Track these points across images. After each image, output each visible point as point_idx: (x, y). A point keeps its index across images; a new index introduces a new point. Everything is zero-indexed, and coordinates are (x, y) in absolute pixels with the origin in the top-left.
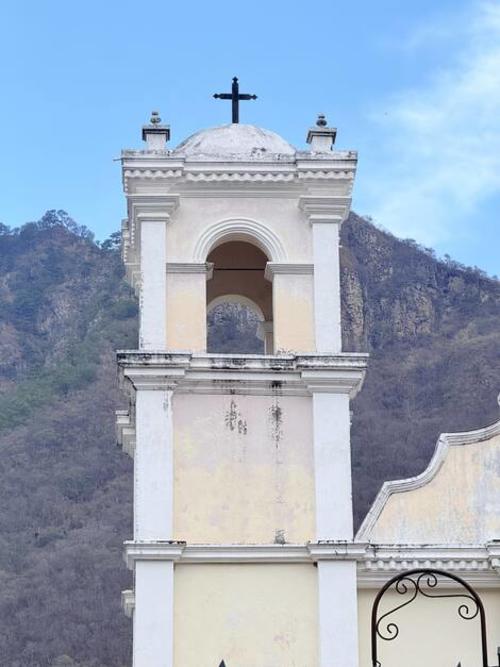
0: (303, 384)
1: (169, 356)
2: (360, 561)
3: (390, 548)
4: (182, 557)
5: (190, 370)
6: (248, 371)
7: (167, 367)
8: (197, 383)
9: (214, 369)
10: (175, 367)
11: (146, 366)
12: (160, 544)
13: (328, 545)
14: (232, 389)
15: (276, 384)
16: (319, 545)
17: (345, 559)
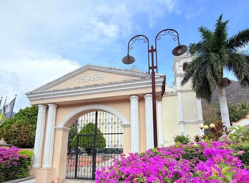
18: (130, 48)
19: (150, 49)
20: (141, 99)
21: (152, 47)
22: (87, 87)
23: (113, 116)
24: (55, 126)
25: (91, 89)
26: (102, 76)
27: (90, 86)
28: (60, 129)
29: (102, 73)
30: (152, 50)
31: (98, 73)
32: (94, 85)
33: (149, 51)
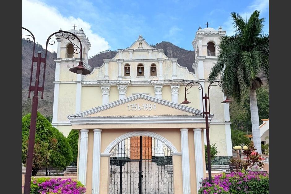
0: (76, 62)
1: (59, 59)
2: (82, 83)
3: (85, 82)
4: (60, 83)
5: (62, 60)
6: (69, 60)
7: (59, 60)
8: (63, 62)
9: (65, 60)
10: (60, 60)
11: (56, 60)
12: (57, 81)
13: (78, 81)
14: (68, 62)
15: (73, 62)
16: (76, 81)
17: (80, 83)
18: (187, 92)
19: (204, 96)
20: (191, 130)
21: (206, 95)
22: (141, 117)
23: (159, 142)
24: (101, 153)
25: (145, 119)
26: (155, 107)
27: (145, 117)
28: (105, 156)
29: (155, 104)
30: (206, 98)
31: (151, 103)
32: (149, 116)
33: (203, 98)
